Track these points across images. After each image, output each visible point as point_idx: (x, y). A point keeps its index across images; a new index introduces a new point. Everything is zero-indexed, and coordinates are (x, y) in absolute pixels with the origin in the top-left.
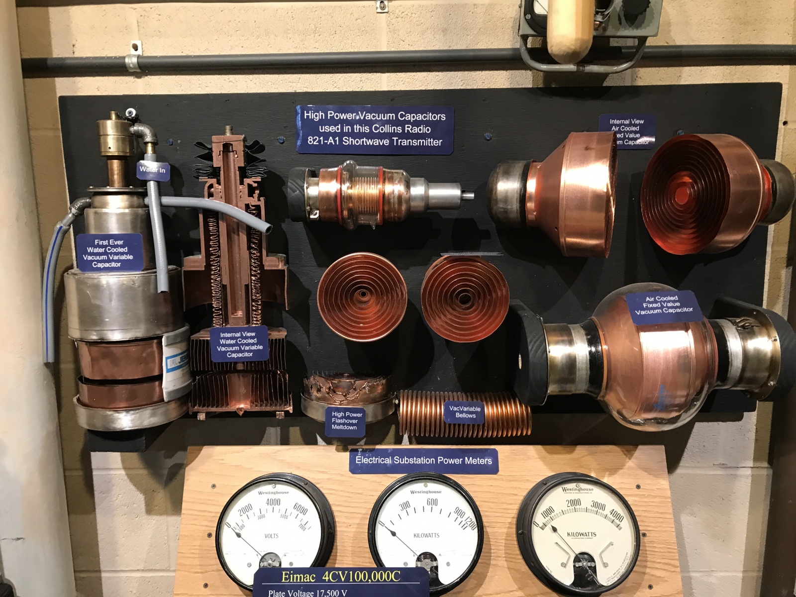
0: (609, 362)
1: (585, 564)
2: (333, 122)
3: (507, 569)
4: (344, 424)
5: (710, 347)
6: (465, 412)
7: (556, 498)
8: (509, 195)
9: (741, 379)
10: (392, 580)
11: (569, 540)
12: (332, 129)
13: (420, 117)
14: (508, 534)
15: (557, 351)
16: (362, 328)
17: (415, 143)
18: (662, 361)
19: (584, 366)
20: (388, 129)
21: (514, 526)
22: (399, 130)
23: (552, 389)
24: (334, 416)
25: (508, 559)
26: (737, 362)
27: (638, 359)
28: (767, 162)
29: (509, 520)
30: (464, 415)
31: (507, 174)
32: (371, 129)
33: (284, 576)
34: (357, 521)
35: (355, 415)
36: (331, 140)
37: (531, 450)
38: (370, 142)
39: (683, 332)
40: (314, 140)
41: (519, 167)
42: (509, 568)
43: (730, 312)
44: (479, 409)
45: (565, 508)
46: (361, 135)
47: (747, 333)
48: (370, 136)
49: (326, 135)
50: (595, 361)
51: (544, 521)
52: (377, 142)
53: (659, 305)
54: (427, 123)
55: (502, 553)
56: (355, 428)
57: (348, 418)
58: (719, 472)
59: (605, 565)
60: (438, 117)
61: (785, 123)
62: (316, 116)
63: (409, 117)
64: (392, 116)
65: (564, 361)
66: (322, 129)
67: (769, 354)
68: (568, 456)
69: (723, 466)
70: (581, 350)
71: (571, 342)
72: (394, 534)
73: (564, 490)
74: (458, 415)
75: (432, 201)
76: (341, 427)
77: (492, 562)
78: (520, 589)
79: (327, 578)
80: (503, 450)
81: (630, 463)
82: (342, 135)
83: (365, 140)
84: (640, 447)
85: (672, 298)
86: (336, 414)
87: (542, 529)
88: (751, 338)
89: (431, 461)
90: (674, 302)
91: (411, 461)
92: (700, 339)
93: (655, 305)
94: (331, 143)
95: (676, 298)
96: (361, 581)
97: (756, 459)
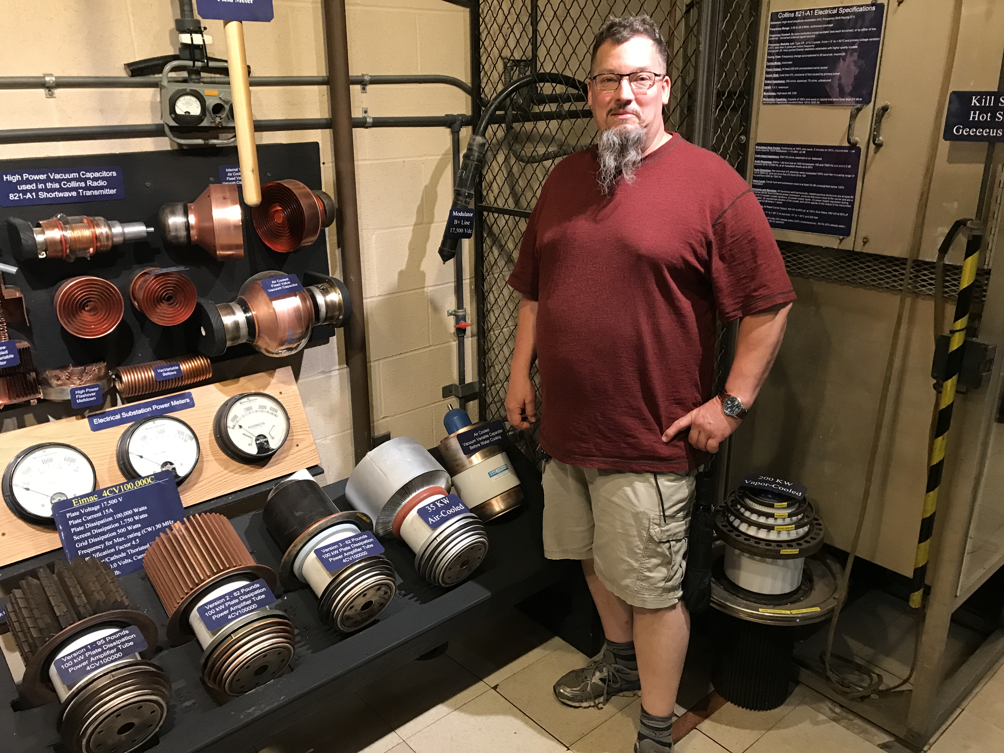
0: (258, 321)
1: (262, 440)
2: (28, 182)
3: (215, 462)
4: (85, 398)
5: (309, 303)
6: (168, 372)
7: (237, 409)
8: (178, 227)
9: (326, 319)
10: (150, 483)
11: (250, 430)
12: (29, 187)
13: (97, 175)
14: (210, 441)
15: (228, 320)
16: (93, 328)
17: (96, 193)
18: (287, 316)
19: (244, 326)
20: (74, 184)
21: (213, 435)
22: (83, 184)
23: (229, 344)
24: (77, 394)
25: (214, 454)
26: (323, 309)
27: (275, 318)
28: (318, 192)
29: (209, 432)
30: (169, 374)
31: (173, 213)
32: (60, 185)
33: (74, 503)
34: (108, 460)
35: (93, 390)
36: (29, 195)
37: (212, 388)
38: (61, 195)
39: (294, 297)
40: (15, 196)
41: (180, 208)
42: (215, 460)
43: (315, 281)
44: (177, 368)
45: (244, 413)
46: (52, 190)
47: (325, 292)
48: (61, 190)
49: (25, 192)
50: (250, 322)
51: (233, 424)
52: (67, 194)
53: (279, 285)
54: (103, 179)
55: (210, 453)
56: (95, 398)
57: (89, 392)
58: (322, 376)
59: (273, 438)
60: (110, 174)
61: (324, 163)
62: (14, 178)
63: (89, 175)
64: (76, 175)
65: (233, 325)
66: (20, 188)
67: (337, 302)
68: (236, 385)
69: (323, 372)
70: (240, 317)
71: (234, 313)
72: (141, 457)
73: (241, 403)
74: (164, 374)
75: (128, 236)
76: (84, 400)
77: (205, 459)
78: (225, 469)
79: (106, 495)
80: (194, 392)
81: (273, 381)
82: (37, 191)
83: (56, 193)
84: (277, 370)
85: (285, 280)
86: (78, 392)
87: (233, 428)
88: (328, 295)
89: (149, 409)
90: (287, 281)
91: (135, 413)
92: (303, 300)
93: (277, 285)
94: (29, 198)
95: (287, 279)
96: (130, 489)
97: (340, 364)
